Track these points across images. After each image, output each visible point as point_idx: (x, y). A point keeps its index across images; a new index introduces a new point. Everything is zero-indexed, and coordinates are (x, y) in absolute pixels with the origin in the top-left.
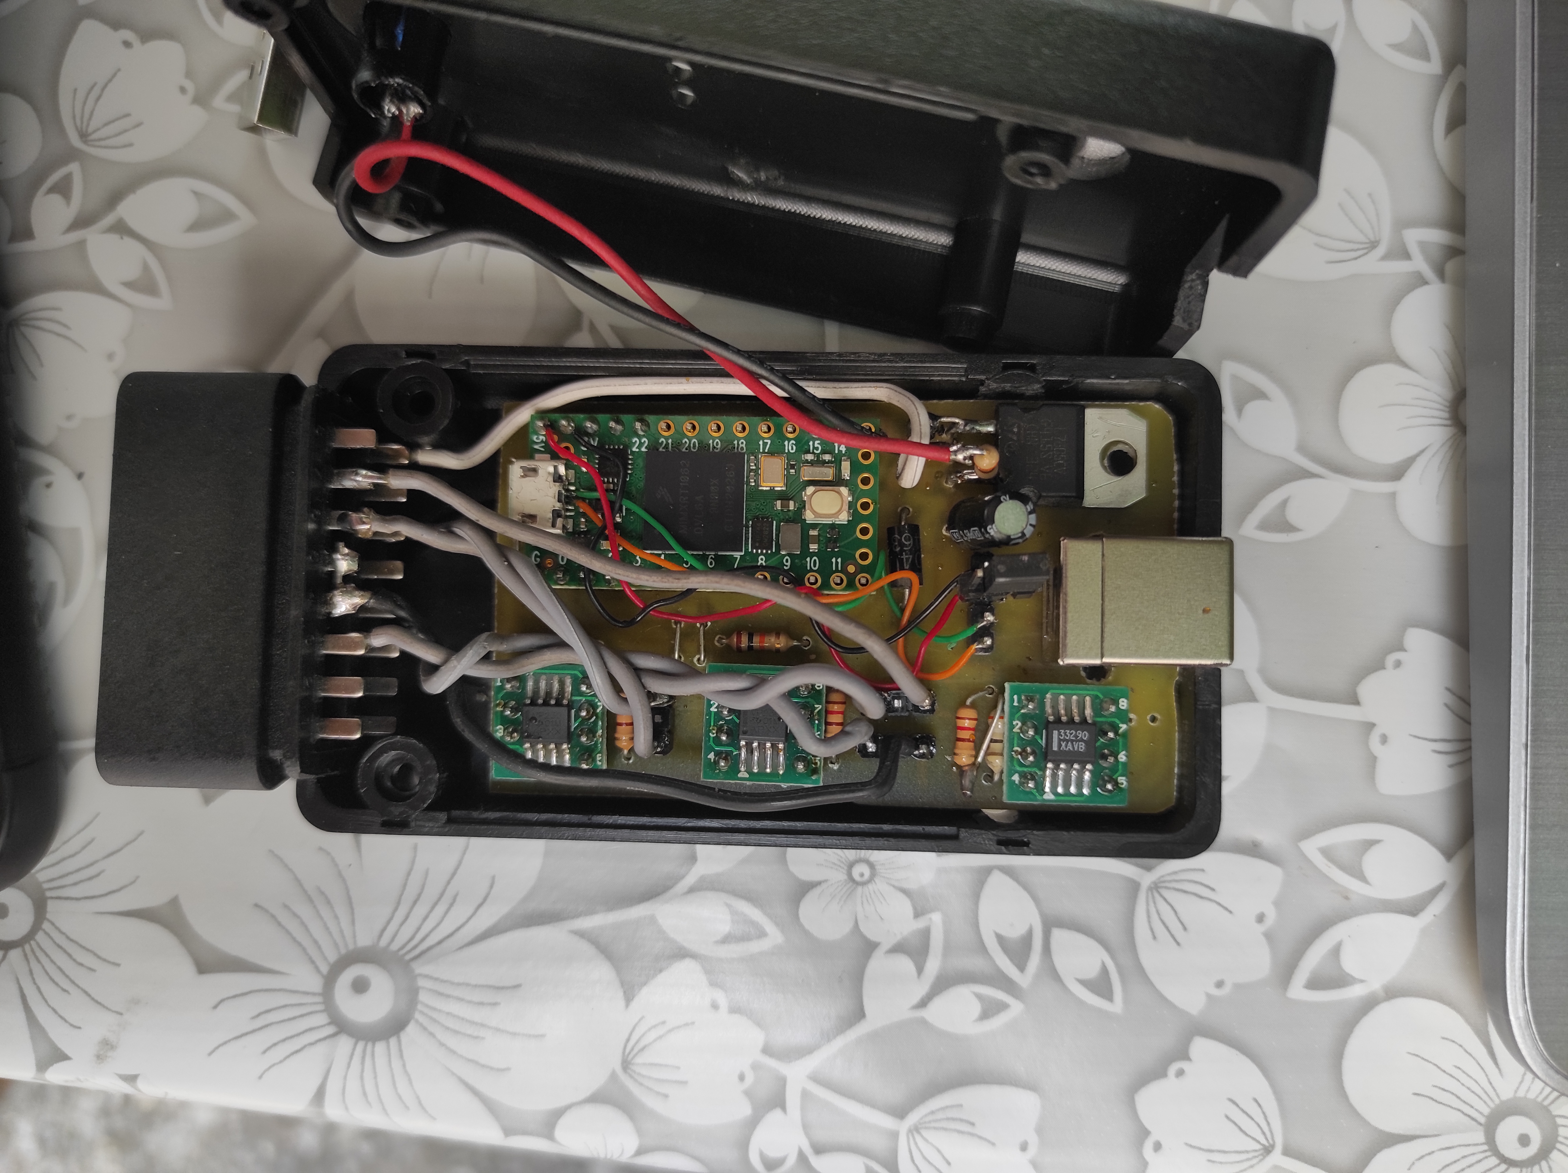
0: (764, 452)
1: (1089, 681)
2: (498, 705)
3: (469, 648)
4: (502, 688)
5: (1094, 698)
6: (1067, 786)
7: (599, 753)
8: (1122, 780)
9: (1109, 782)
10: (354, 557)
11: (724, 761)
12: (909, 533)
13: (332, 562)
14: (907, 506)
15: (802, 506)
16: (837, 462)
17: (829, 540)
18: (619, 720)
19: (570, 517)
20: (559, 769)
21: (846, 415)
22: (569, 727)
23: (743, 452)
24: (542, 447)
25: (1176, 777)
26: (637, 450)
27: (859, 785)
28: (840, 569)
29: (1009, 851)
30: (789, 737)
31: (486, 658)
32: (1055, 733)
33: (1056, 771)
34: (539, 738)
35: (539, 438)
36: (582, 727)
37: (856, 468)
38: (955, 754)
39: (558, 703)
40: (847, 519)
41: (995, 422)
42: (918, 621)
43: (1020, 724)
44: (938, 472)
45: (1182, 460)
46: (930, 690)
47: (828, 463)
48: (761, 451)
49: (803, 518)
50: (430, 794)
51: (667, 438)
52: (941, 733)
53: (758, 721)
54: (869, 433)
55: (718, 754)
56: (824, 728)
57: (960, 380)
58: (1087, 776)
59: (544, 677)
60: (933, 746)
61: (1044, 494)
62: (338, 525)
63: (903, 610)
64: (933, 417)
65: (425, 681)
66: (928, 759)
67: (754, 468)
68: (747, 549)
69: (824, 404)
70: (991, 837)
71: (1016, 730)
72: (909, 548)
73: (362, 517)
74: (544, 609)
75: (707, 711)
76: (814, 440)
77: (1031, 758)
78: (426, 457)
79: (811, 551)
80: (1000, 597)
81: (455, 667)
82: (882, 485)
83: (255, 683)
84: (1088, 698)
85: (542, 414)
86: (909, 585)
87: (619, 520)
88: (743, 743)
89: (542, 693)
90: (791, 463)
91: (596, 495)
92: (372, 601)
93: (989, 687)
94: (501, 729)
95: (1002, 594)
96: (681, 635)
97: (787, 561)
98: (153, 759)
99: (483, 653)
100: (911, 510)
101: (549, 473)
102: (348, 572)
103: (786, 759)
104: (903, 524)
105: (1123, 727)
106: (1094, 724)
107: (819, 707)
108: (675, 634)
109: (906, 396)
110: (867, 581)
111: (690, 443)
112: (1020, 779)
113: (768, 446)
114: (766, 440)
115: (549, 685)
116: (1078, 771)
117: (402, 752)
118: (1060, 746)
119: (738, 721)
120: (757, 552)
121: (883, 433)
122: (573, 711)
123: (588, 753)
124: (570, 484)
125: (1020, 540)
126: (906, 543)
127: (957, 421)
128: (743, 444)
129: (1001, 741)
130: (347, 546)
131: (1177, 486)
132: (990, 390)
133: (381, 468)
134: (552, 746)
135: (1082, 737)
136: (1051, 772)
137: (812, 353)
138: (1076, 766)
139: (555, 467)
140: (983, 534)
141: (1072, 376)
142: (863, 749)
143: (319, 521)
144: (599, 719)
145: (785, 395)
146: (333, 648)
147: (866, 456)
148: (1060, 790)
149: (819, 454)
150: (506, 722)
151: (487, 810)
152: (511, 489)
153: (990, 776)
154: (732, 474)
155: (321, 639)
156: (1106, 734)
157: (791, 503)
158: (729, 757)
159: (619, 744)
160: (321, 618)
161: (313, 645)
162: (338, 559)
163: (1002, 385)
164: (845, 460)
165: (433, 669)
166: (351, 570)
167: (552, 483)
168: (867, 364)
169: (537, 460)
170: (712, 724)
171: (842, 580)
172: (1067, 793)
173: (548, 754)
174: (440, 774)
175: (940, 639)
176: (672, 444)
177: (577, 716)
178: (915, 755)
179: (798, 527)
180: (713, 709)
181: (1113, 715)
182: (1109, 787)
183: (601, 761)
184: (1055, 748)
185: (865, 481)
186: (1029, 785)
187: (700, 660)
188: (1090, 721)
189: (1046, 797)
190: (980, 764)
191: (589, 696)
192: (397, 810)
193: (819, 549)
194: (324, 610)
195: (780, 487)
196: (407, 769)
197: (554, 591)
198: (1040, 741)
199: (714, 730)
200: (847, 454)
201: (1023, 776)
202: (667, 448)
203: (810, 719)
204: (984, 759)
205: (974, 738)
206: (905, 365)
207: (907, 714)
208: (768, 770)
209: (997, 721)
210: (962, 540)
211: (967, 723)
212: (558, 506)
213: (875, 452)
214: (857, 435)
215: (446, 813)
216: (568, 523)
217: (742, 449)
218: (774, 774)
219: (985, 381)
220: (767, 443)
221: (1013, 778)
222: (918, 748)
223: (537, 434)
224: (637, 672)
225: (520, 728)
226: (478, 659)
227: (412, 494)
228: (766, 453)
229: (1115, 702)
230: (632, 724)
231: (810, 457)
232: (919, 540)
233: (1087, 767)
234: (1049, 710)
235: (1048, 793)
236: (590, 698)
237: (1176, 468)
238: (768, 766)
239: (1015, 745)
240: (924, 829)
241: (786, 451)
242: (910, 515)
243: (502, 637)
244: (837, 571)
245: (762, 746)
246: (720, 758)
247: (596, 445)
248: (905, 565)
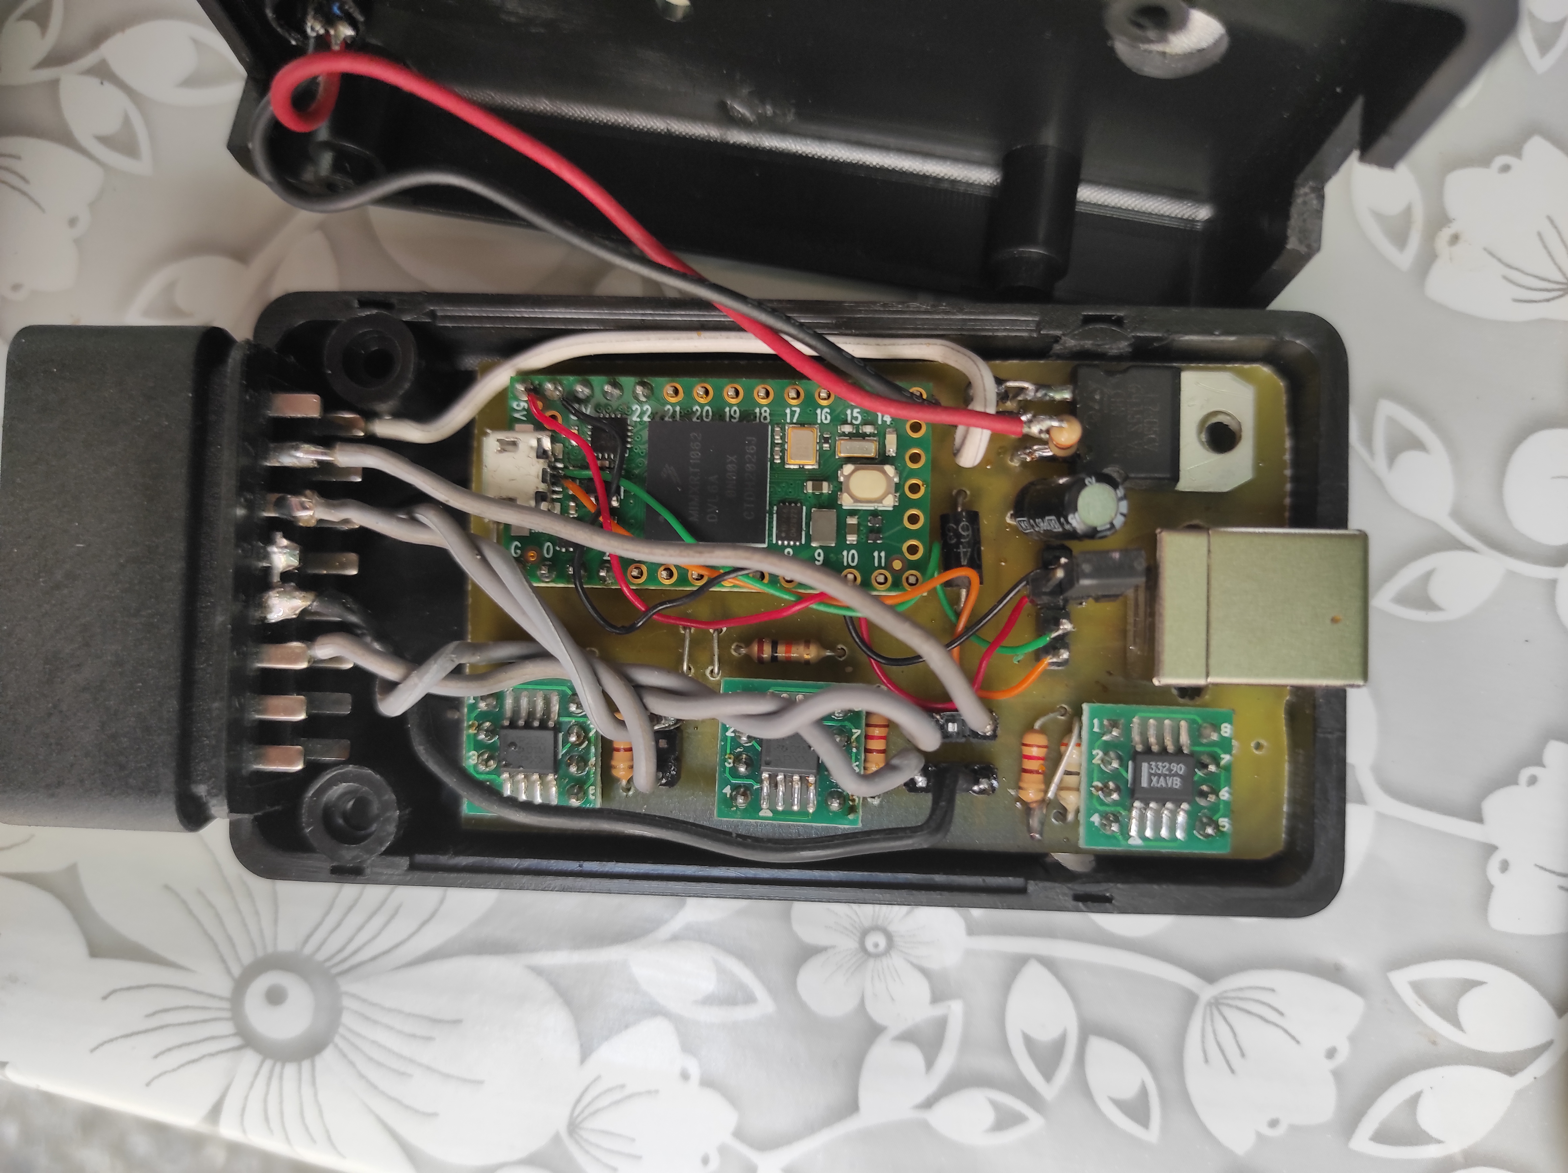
0: (792, 423)
1: (1181, 700)
2: (470, 727)
3: (433, 662)
4: (473, 707)
5: (1191, 723)
6: (1157, 827)
7: (591, 785)
8: (1224, 822)
9: (1210, 825)
10: (295, 549)
11: (743, 797)
12: (967, 521)
13: (267, 556)
14: (964, 489)
15: (839, 488)
16: (880, 436)
17: (872, 530)
18: (616, 746)
19: (557, 500)
20: (545, 809)
21: (890, 378)
22: (556, 754)
23: (766, 422)
24: (523, 416)
25: (1285, 816)
26: (638, 420)
27: (908, 831)
28: (883, 564)
29: (1087, 907)
30: (821, 769)
31: (457, 672)
32: (1145, 766)
33: (1144, 812)
34: (519, 767)
35: (520, 404)
36: (571, 754)
37: (903, 443)
38: (1020, 788)
39: (543, 726)
40: (892, 504)
41: (1071, 387)
42: (976, 628)
43: (1101, 754)
44: (1001, 448)
45: (1296, 434)
46: (991, 712)
47: (869, 436)
48: (788, 421)
49: (839, 503)
50: (389, 834)
51: (673, 405)
52: (1004, 763)
53: (784, 749)
54: (920, 401)
55: (735, 788)
56: (863, 757)
57: (1031, 337)
58: (1181, 818)
59: (525, 693)
60: (995, 779)
61: (1132, 475)
62: (275, 511)
63: (958, 615)
64: (999, 381)
65: (382, 700)
66: (989, 794)
67: (780, 441)
68: (770, 541)
69: (865, 365)
70: (1066, 890)
71: (1096, 761)
72: (967, 540)
73: (304, 502)
74: (524, 613)
75: (722, 735)
76: (852, 408)
77: (1115, 796)
78: (386, 428)
79: (848, 543)
80: (1079, 601)
81: (416, 685)
82: (935, 465)
83: (173, 704)
84: (1183, 724)
85: (524, 376)
86: (967, 584)
87: (615, 504)
88: (765, 775)
89: (524, 713)
90: (825, 436)
91: (588, 473)
92: (315, 604)
93: (1062, 707)
94: (474, 755)
95: (1083, 598)
96: (691, 641)
97: (819, 555)
98: (53, 795)
99: (451, 667)
100: (968, 492)
101: (532, 447)
102: (287, 568)
103: (818, 794)
104: (959, 510)
105: (1226, 758)
106: (1192, 755)
107: (857, 732)
108: (684, 640)
109: (965, 355)
110: (917, 580)
111: (702, 412)
112: (1101, 820)
113: (797, 415)
114: (794, 409)
115: (532, 704)
116: (1171, 811)
117: (356, 785)
118: (1150, 781)
119: (759, 749)
120: (783, 543)
121: (936, 400)
122: (561, 735)
123: (579, 786)
124: (557, 460)
125: (1108, 533)
126: (963, 533)
127: (1025, 385)
128: (766, 411)
129: (1078, 774)
130: (286, 536)
131: (1289, 465)
132: (1065, 348)
133: (327, 442)
134: (536, 777)
135: (1176, 772)
136: (1138, 812)
137: (851, 302)
138: (1169, 805)
139: (539, 440)
140: (1062, 525)
141: (1168, 331)
142: (911, 785)
143: (250, 506)
144: (592, 744)
145: (814, 353)
146: (269, 661)
147: (916, 427)
148: (1148, 833)
149: (858, 425)
150: (479, 746)
151: (457, 853)
152: (486, 467)
153: (1062, 813)
154: (753, 449)
155: (255, 650)
156: (1205, 766)
157: (825, 485)
158: (748, 792)
159: (615, 773)
160: (255, 624)
161: (244, 657)
162: (275, 553)
163: (1082, 343)
164: (890, 433)
165: (390, 686)
166: (290, 566)
167: (535, 459)
168: (918, 316)
169: (517, 432)
170: (728, 751)
171: (886, 579)
172: (1158, 838)
173: (529, 789)
174: (400, 812)
175: (1004, 649)
176: (680, 412)
177: (566, 741)
178: (974, 792)
179: (833, 514)
180: (729, 734)
181: (1214, 744)
182: (1209, 831)
183: (594, 798)
184: (1144, 784)
185: (915, 458)
186: (1113, 828)
187: (714, 673)
188: (1185, 752)
189: (1131, 842)
190: (1050, 800)
191: (581, 717)
192: (349, 854)
193: (857, 541)
194: (258, 614)
195: (811, 464)
196: (362, 803)
197: (536, 590)
198: (1124, 774)
199: (730, 758)
200: (894, 425)
201: (1104, 816)
202: (674, 417)
203: (846, 748)
204: (1056, 795)
205: (1044, 769)
206: (964, 317)
207: (963, 740)
208: (795, 808)
209: (1072, 748)
210: (1032, 530)
211: (1035, 751)
212: (542, 487)
213: (927, 424)
214: (906, 403)
215: (408, 858)
216: (554, 508)
217: (765, 418)
218: (803, 812)
219: (1060, 338)
220: (795, 411)
221: (1092, 819)
222: (977, 783)
223: (517, 399)
224: (638, 690)
225: (497, 754)
226: (444, 675)
227: (369, 473)
228: (795, 424)
229: (1217, 728)
230: (630, 750)
231: (847, 429)
232: (978, 530)
233: (1182, 807)
234: (1136, 737)
235: (1133, 837)
236: (581, 720)
237: (1288, 444)
238: (796, 803)
239: (1095, 778)
240: (984, 880)
241: (819, 421)
242: (967, 499)
243: (476, 647)
244: (880, 567)
245: (788, 779)
246: (738, 793)
247: (588, 413)
248: (962, 560)
